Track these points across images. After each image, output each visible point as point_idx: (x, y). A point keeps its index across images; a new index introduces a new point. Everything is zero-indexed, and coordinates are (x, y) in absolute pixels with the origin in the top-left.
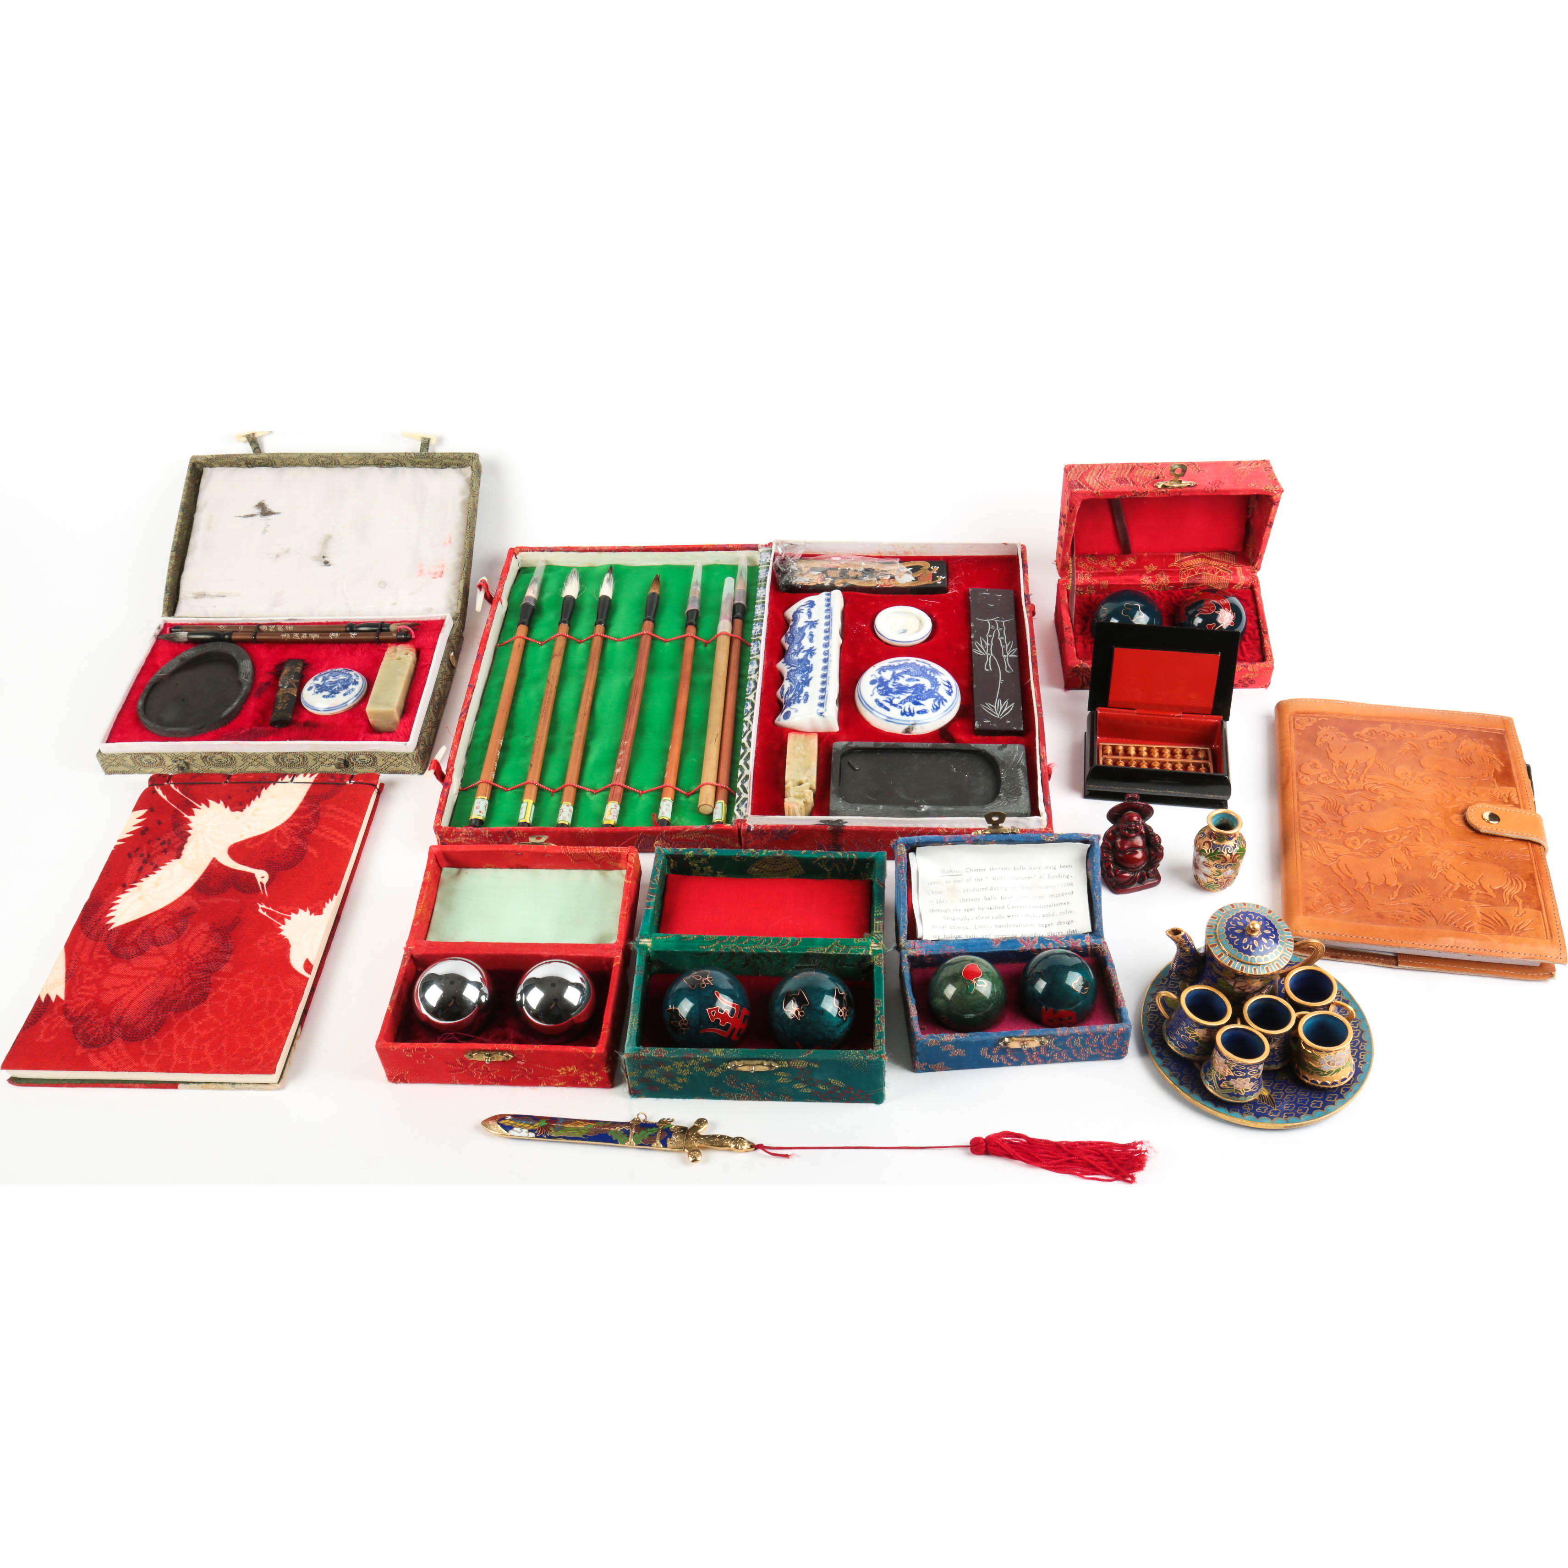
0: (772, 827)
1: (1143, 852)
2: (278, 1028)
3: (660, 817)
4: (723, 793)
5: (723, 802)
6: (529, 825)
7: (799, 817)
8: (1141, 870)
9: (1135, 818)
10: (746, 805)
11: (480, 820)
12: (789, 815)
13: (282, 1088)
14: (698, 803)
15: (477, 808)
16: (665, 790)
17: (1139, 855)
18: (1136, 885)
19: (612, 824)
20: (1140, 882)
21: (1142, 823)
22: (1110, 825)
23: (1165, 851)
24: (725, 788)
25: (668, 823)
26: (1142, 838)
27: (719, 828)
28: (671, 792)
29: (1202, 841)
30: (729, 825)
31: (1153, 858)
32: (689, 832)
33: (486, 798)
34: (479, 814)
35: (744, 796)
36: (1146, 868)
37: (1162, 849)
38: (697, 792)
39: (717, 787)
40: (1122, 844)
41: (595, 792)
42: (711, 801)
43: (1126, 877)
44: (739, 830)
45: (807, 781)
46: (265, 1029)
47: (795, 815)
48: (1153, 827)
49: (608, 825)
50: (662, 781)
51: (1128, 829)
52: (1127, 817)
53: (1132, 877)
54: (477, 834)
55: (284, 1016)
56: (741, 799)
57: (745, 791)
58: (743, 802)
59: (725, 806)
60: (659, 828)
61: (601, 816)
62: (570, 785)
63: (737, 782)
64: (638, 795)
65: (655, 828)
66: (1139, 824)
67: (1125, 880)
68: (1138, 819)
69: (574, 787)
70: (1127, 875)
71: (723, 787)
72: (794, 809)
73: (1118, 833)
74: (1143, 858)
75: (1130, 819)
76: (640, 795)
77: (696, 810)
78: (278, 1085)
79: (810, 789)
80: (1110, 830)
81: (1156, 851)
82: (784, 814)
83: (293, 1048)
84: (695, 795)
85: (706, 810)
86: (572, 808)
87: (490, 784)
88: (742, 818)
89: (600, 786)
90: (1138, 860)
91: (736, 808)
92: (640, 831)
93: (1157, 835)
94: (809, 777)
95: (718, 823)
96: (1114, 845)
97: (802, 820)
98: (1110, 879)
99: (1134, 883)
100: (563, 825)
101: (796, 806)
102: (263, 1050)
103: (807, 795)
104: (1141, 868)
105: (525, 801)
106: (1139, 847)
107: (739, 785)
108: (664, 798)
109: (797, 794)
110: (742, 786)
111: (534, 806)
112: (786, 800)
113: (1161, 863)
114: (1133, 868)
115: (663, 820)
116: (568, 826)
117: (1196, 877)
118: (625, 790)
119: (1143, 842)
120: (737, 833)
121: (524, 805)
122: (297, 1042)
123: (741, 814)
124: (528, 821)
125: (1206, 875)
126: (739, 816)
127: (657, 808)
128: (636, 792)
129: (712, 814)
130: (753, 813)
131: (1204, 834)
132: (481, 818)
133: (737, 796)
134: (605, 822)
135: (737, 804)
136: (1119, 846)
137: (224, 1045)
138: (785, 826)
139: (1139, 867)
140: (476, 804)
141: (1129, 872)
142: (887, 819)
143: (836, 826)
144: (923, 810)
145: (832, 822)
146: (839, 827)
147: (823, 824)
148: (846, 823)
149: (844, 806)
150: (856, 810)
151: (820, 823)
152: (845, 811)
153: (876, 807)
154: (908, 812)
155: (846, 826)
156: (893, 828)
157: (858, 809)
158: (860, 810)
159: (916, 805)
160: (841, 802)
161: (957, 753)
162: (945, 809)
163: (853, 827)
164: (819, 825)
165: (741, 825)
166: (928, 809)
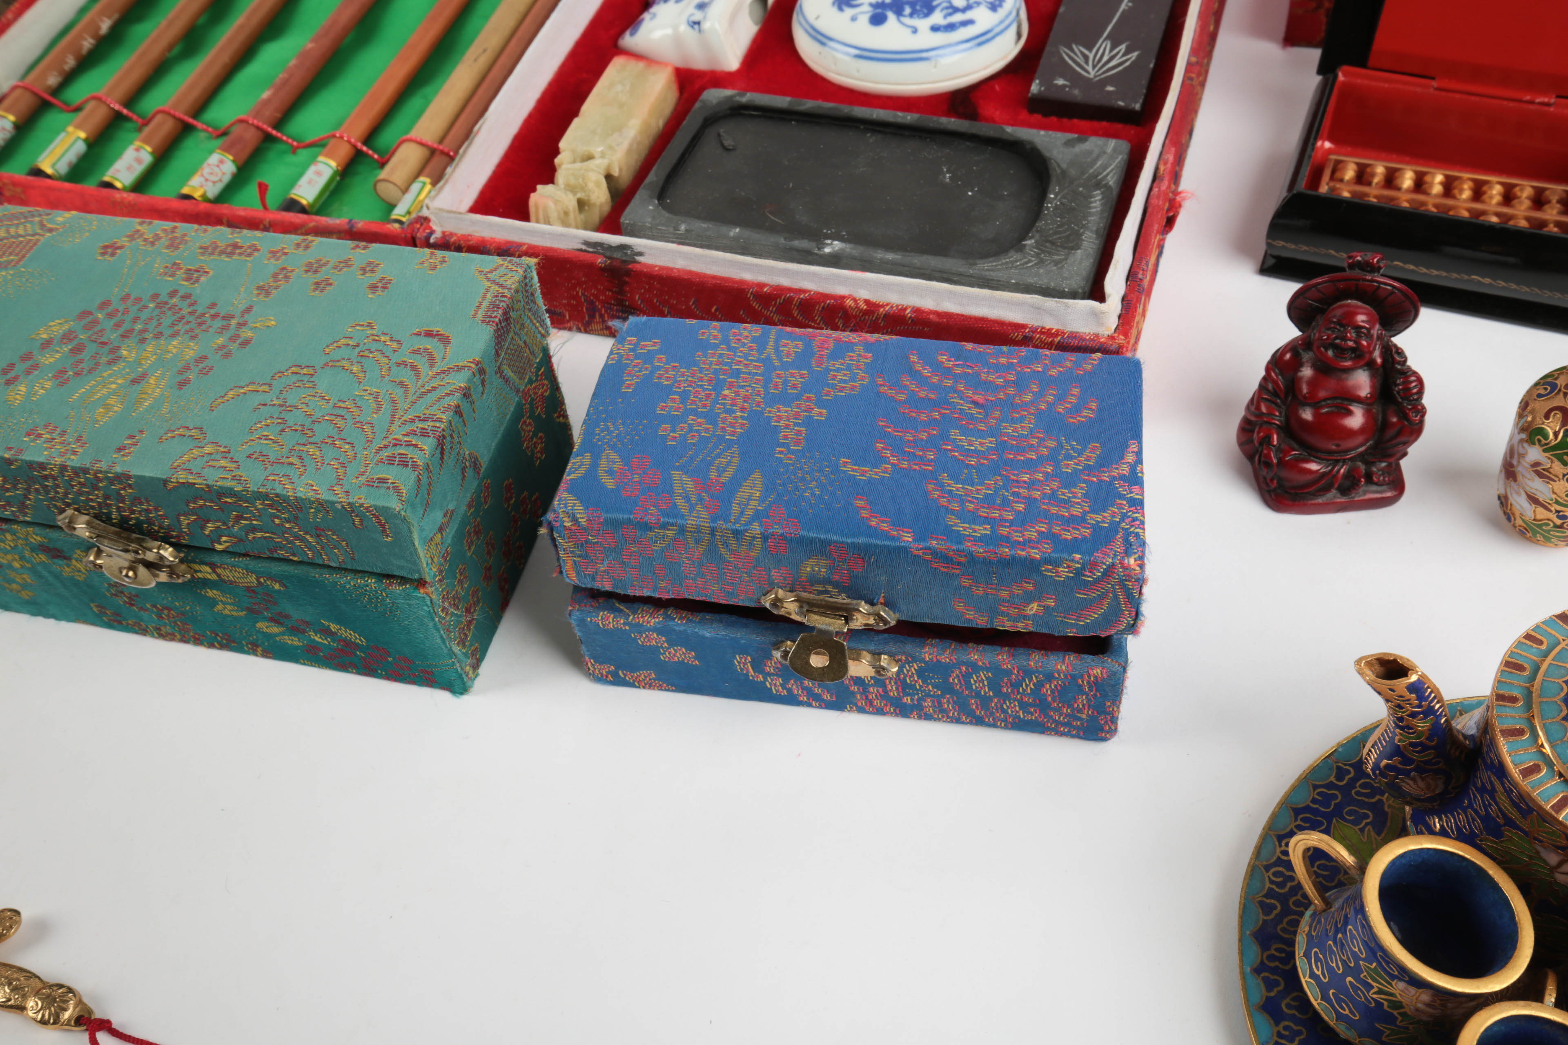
1: (1368, 414)
3: (294, 194)
4: (438, 163)
5: (428, 180)
6: (50, 177)
7: (555, 228)
8: (1351, 459)
9: (1361, 318)
12: (536, 221)
16: (330, 144)
17: (1356, 420)
18: (1333, 495)
19: (199, 196)
20: (1345, 491)
21: (1380, 337)
22: (1291, 332)
23: (1427, 418)
24: (448, 155)
25: (304, 210)
26: (1373, 377)
28: (345, 149)
29: (1542, 406)
31: (1391, 432)
32: (315, 230)
33: (12, 117)
36: (1368, 458)
37: (1422, 412)
38: (392, 156)
39: (433, 152)
40: (1313, 383)
41: (217, 134)
42: (406, 177)
43: (1310, 471)
44: (414, 240)
45: (602, 155)
47: (548, 223)
48: (1408, 353)
49: (186, 197)
50: (339, 126)
51: (1335, 347)
52: (1339, 312)
53: (1324, 475)
59: (428, 189)
61: (187, 178)
62: (164, 112)
66: (1369, 336)
67: (1309, 477)
68: (1370, 321)
69: (179, 119)
70: (1314, 466)
71: (443, 153)
73: (1306, 356)
74: (1362, 430)
75: (1348, 320)
76: (291, 152)
79: (608, 173)
80: (1292, 347)
81: (1404, 415)
82: (525, 219)
85: (391, 193)
86: (150, 159)
87: (36, 94)
88: (428, 214)
90: (1350, 433)
93: (1415, 373)
94: (612, 149)
96: (1293, 384)
98: (1264, 472)
99: (1326, 489)
100: (110, 186)
103: (591, 185)
104: (1353, 454)
105: (69, 130)
106: (1358, 400)
108: (322, 160)
109: (575, 182)
111: (81, 146)
112: (541, 188)
113: (1412, 450)
114: (1331, 452)
115: (291, 201)
117: (1503, 500)
118: (267, 139)
119: (1373, 387)
121: (61, 137)
124: (50, 171)
125: (1533, 500)
126: (425, 210)
128: (288, 144)
129: (396, 203)
131: (1554, 386)
134: (186, 191)
136: (1305, 389)
139: (1347, 451)
141: (1319, 459)
142: (728, 256)
143: (617, 259)
144: (827, 250)
145: (610, 247)
146: (624, 262)
147: (591, 250)
148: (641, 254)
149: (654, 218)
150: (676, 229)
151: (584, 247)
152: (650, 228)
153: (724, 229)
154: (792, 249)
155: (640, 263)
156: (742, 282)
157: (683, 227)
158: (687, 230)
159: (819, 238)
160: (651, 208)
161: (968, 143)
162: (880, 255)
163: (653, 266)
164: (581, 250)
165: (419, 229)
166: (840, 249)
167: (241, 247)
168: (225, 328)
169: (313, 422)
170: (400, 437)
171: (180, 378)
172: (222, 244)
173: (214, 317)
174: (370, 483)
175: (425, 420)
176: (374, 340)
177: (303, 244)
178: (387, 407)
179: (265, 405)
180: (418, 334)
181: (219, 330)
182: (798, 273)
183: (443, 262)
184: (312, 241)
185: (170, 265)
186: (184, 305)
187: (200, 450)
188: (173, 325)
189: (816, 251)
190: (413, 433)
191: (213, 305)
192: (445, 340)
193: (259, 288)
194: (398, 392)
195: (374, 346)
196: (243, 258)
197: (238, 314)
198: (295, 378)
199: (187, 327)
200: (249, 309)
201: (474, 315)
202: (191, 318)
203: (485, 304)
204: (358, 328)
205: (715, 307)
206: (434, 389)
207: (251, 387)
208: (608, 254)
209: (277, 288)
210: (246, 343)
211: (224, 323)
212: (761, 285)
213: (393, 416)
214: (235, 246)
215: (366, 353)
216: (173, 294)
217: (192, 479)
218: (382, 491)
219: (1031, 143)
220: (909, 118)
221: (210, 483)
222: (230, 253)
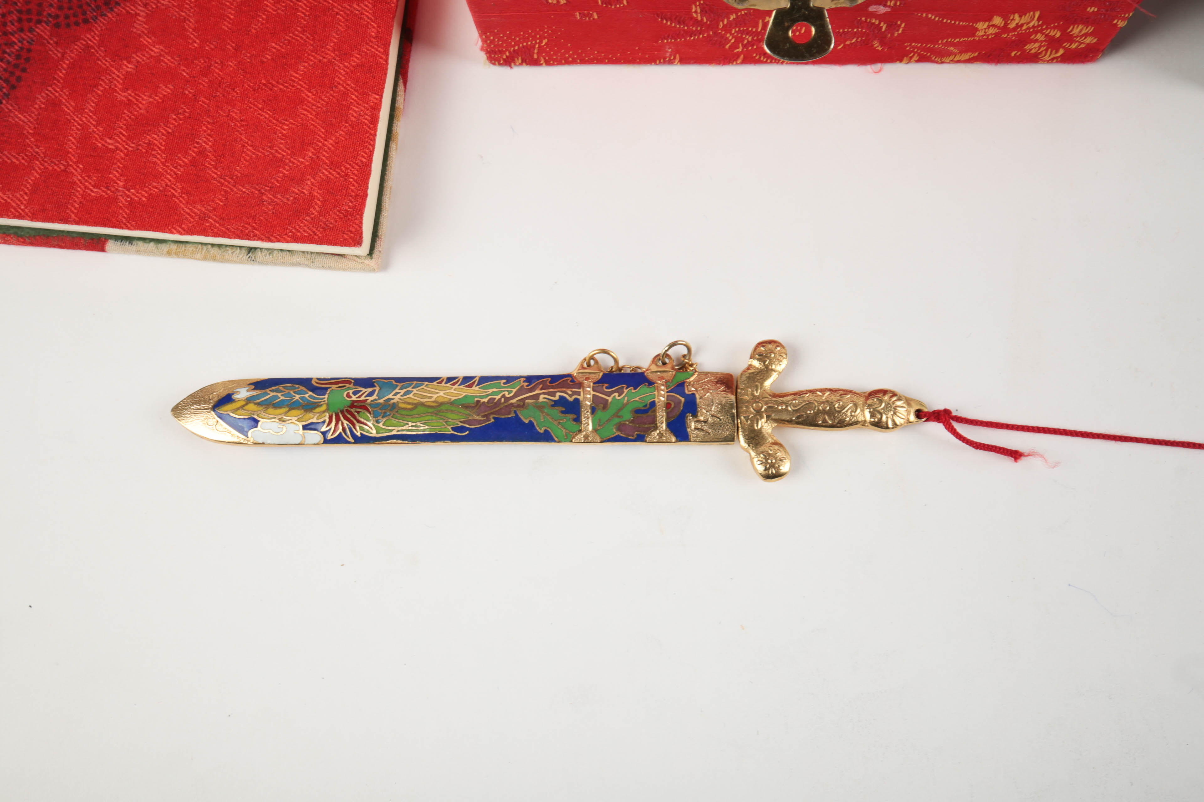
2: (345, 95)
13: (384, 267)
46: (310, 96)
55: (356, 59)
78: (372, 263)
83: (393, 146)
102: (314, 166)
122: (400, 127)
137: (205, 142)
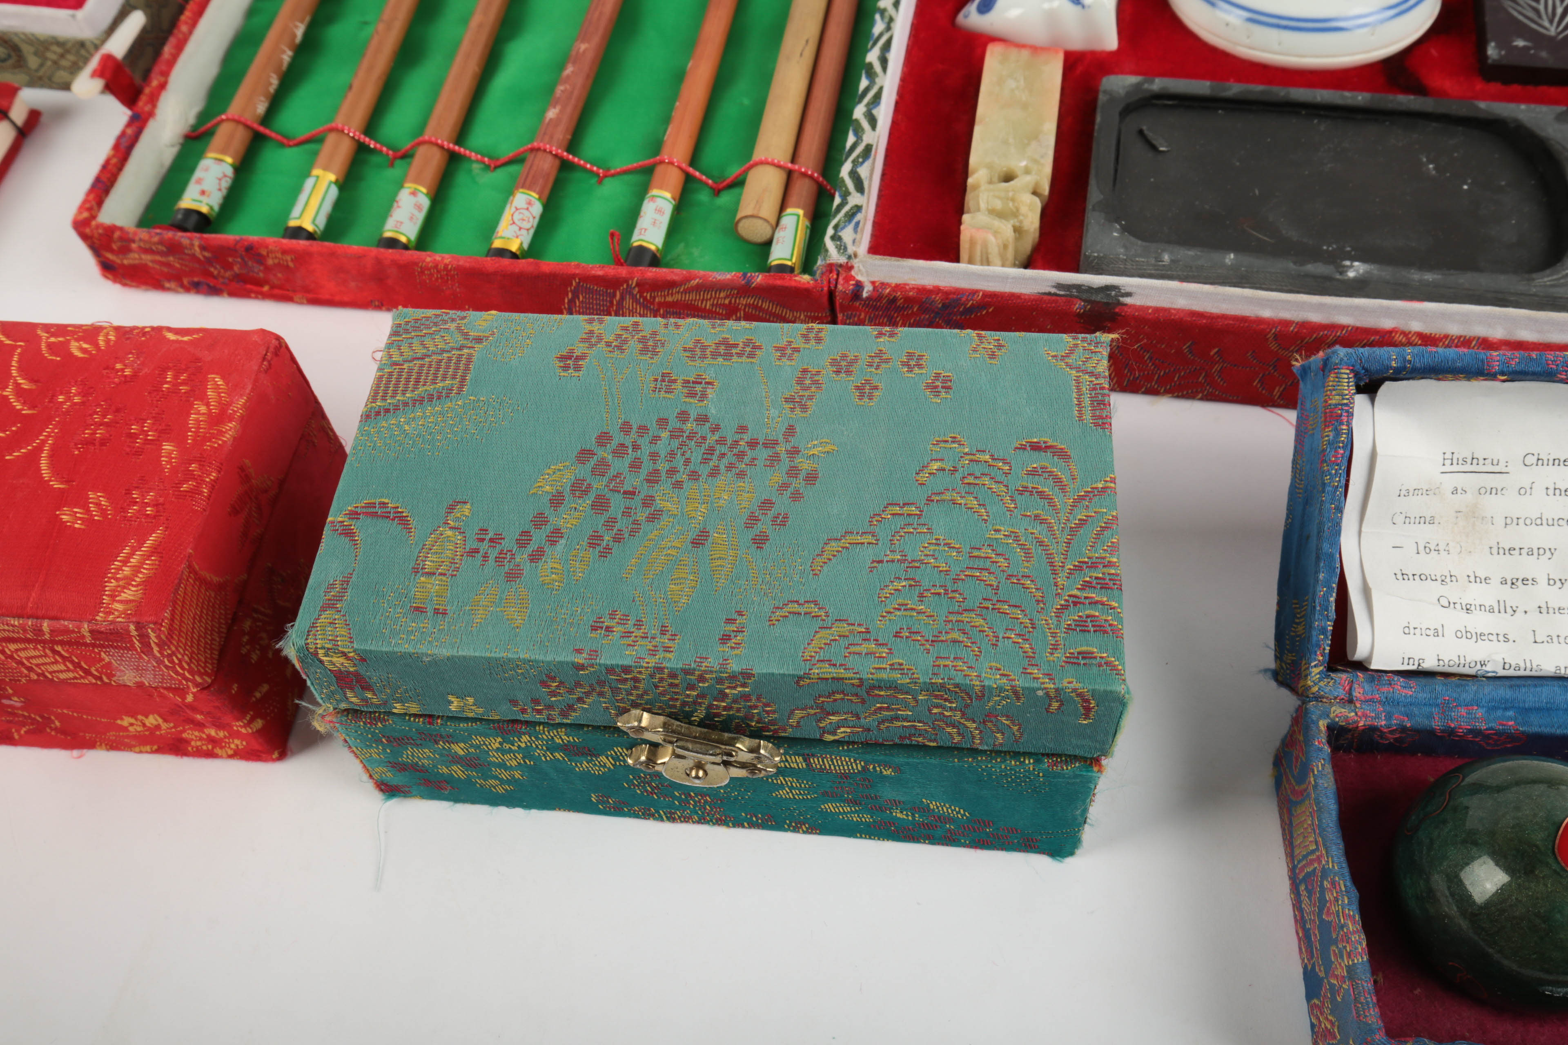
0: (922, 290)
3: (637, 239)
4: (803, 189)
5: (801, 212)
6: (311, 236)
7: (997, 269)
10: (858, 223)
11: (199, 213)
12: (971, 262)
14: (736, 211)
15: (199, 181)
16: (660, 169)
19: (514, 248)
24: (811, 177)
25: (655, 260)
27: (779, 282)
28: (674, 177)
30: (806, 278)
32: (698, 288)
33: (229, 160)
34: (197, 196)
35: (855, 199)
38: (738, 183)
39: (790, 174)
41: (495, 164)
42: (768, 209)
44: (831, 294)
45: (1027, 171)
47: (988, 263)
49: (502, 253)
50: (657, 146)
54: (174, 248)
56: (847, 208)
57: (860, 187)
58: (851, 216)
59: (804, 223)
60: (623, 271)
61: (490, 228)
62: (430, 142)
63: (841, 164)
64: (594, 180)
65: (613, 271)
69: (441, 147)
71: (805, 175)
72: (985, 245)
76: (600, 181)
77: (732, 230)
79: (1035, 193)
82: (957, 259)
84: (735, 191)
85: (756, 231)
86: (425, 202)
87: (247, 126)
88: (843, 260)
89: (506, 150)
91: (830, 231)
92: (574, 276)
94: (1035, 161)
95: (782, 269)
97: (1005, 278)
100: (392, 243)
101: (991, 238)
103: (1024, 209)
105: (316, 172)
107: (845, 171)
108: (655, 192)
109: (998, 205)
110: (854, 174)
111: (334, 192)
112: (966, 218)
115: (642, 249)
116: (406, 247)
118: (565, 166)
120: (825, 300)
121: (309, 183)
123: (842, 248)
124: (310, 228)
126: (834, 255)
127: (633, 215)
128: (591, 171)
129: (768, 243)
130: (875, 249)
132: (204, 210)
133: (837, 200)
134: (497, 244)
135: (834, 222)
138: (958, 292)
140: (198, 173)
142: (1248, 292)
143: (1099, 302)
144: (1351, 274)
145: (1090, 289)
146: (1107, 304)
147: (1062, 293)
148: (1129, 294)
149: (1125, 247)
150: (1159, 259)
151: (1053, 290)
152: (1125, 260)
153: (1216, 256)
154: (1307, 275)
155: (1126, 305)
156: (1260, 321)
157: (1166, 257)
158: (1172, 261)
159: (1335, 259)
160: (1115, 234)
161: (1434, 124)
162: (1416, 276)
163: (1143, 309)
164: (1049, 294)
165: (837, 280)
166: (1367, 272)
167: (735, 346)
168: (774, 459)
169: (955, 581)
170: (1075, 592)
171: (751, 534)
172: (710, 342)
173: (753, 444)
174: (1073, 660)
175: (1093, 566)
176: (971, 461)
177: (812, 335)
178: (1037, 551)
179: (881, 562)
180: (1023, 448)
181: (768, 463)
182: (1336, 307)
183: (1000, 346)
184: (820, 330)
185: (660, 378)
186: (705, 430)
187: (828, 631)
188: (705, 461)
189: (1338, 276)
190: (1087, 585)
191: (743, 429)
192: (1062, 454)
193: (787, 400)
194: (1038, 530)
195: (977, 470)
196: (744, 359)
197: (781, 439)
198: (900, 521)
199: (725, 461)
200: (791, 431)
201: (1080, 417)
202: (724, 449)
203: (1087, 402)
204: (942, 445)
205: (1216, 350)
206: (1083, 523)
207: (850, 538)
208: (1084, 296)
209: (811, 398)
210: (811, 478)
211: (770, 452)
212: (1286, 323)
213: (1052, 564)
214: (725, 343)
215: (971, 480)
216: (683, 416)
217: (833, 672)
218: (1095, 669)
219: (1516, 120)
220: (1360, 98)
221: (865, 676)
222: (725, 354)
